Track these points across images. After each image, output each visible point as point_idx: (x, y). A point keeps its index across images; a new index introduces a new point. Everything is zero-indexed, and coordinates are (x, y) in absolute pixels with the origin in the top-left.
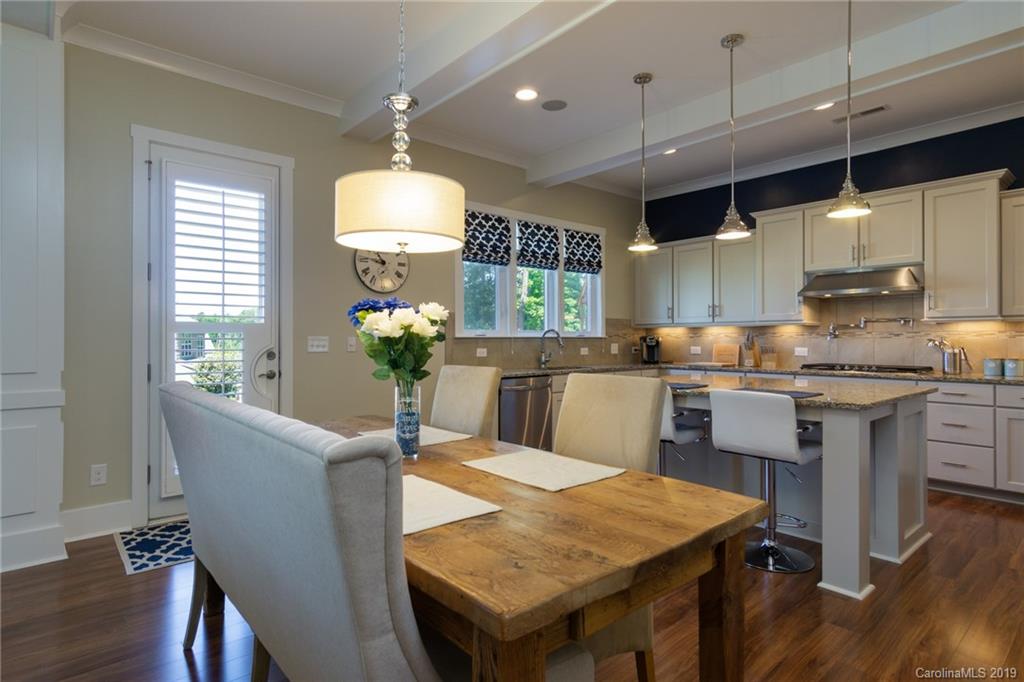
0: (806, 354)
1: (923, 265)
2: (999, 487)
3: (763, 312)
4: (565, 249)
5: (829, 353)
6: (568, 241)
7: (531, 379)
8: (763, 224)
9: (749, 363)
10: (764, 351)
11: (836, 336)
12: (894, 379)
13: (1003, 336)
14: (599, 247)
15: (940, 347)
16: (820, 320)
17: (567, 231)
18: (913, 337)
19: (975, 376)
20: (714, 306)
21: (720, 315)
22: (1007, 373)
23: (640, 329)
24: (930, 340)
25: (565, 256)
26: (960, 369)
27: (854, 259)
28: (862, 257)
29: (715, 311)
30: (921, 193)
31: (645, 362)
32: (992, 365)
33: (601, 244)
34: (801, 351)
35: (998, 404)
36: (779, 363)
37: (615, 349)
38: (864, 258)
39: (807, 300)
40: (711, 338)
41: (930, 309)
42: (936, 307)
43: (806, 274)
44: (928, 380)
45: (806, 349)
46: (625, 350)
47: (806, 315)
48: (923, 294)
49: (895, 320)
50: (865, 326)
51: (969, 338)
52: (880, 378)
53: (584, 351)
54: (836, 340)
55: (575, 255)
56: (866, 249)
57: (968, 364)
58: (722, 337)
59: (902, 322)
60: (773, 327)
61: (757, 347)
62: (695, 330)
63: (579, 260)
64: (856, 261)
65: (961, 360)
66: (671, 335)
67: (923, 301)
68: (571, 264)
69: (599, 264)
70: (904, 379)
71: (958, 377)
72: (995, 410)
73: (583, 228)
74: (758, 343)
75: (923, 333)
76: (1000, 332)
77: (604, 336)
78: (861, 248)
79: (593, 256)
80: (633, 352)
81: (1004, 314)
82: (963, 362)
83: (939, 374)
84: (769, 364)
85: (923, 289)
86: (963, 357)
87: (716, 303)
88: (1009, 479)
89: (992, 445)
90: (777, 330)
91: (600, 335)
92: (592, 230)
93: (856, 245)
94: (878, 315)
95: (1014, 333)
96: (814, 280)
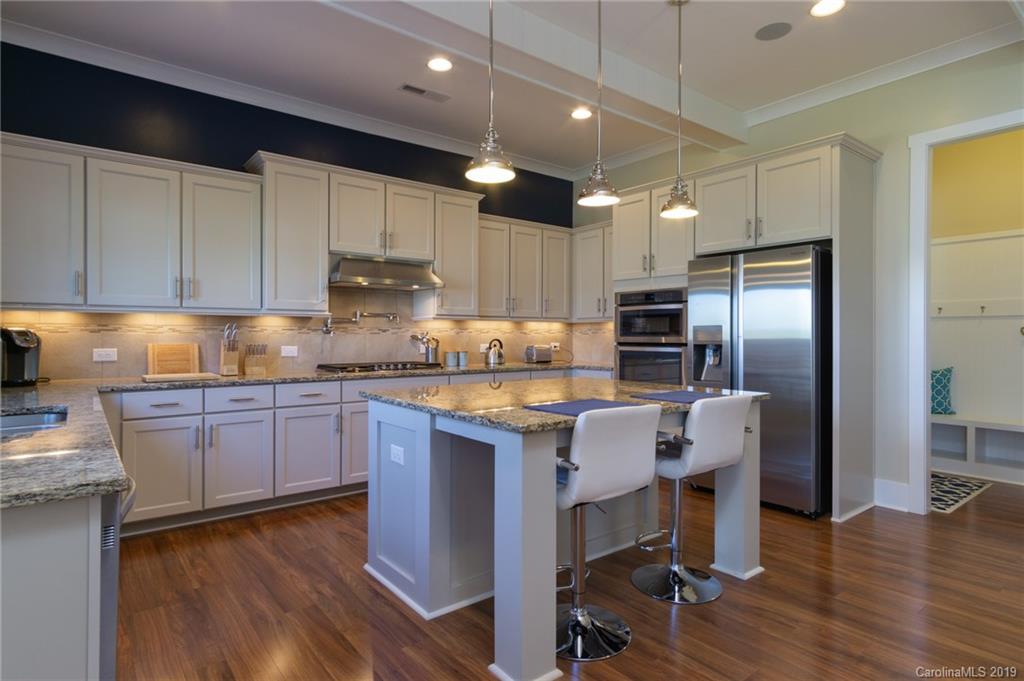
0: (296, 355)
5: (322, 351)
8: (276, 173)
9: (230, 371)
10: (249, 352)
18: (396, 333)
20: (184, 280)
21: (195, 296)
27: (381, 246)
28: (388, 245)
30: (433, 194)
34: (289, 351)
36: (268, 368)
38: (390, 247)
40: (140, 333)
43: (332, 253)
45: (296, 347)
49: (386, 315)
50: (359, 321)
52: (424, 375)
54: (329, 336)
56: (391, 238)
58: (164, 331)
59: (391, 318)
60: (251, 317)
62: (104, 318)
64: (382, 249)
75: (403, 330)
78: (387, 235)
84: (255, 371)
87: (188, 276)
90: (256, 322)
93: (383, 231)
96: (340, 262)
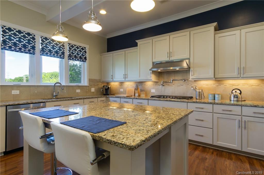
0: (154, 92)
1: (190, 59)
2: (214, 144)
3: (140, 77)
4: (68, 51)
5: (161, 91)
6: (69, 48)
7: (42, 104)
8: (140, 45)
9: (137, 95)
10: (142, 91)
11: (163, 86)
12: (180, 102)
13: (214, 86)
14: (85, 52)
15: (195, 89)
16: (159, 80)
17: (70, 44)
18: (187, 86)
19: (206, 101)
20: (125, 75)
21: (127, 78)
22: (216, 99)
23: (104, 83)
24: (192, 87)
25: (68, 54)
26: (201, 98)
27: (168, 57)
28: (170, 57)
29: (125, 76)
30: (189, 32)
31: (104, 95)
32: (211, 96)
33: (86, 51)
34: (153, 91)
35: (214, 112)
36: (146, 95)
37: (93, 90)
38: (171, 57)
39: (154, 72)
40: (126, 86)
41: (192, 75)
42: (194, 75)
43: (153, 63)
44: (191, 102)
45: (155, 90)
46: (98, 91)
47: (153, 78)
48: (190, 70)
49: (181, 80)
50: (172, 82)
51: (204, 86)
52: (175, 101)
53: (78, 91)
54: (163, 87)
55: (73, 54)
56: (172, 53)
57: (204, 95)
58: (129, 86)
59: (184, 80)
61: (139, 90)
62: (122, 83)
63: (75, 56)
64: (169, 58)
65: (201, 94)
66: (114, 85)
67: (190, 73)
68: (71, 57)
69: (85, 58)
70: (183, 102)
71: (201, 101)
72: (213, 114)
73: (78, 44)
74: (140, 87)
75: (190, 85)
76: (213, 84)
77: (88, 85)
78: (170, 53)
79: (83, 55)
80: (101, 91)
81: (215, 77)
82: (202, 95)
83: (194, 100)
84: (143, 96)
85: (190, 68)
86: (202, 93)
87: (126, 74)
88: (218, 141)
89: (212, 128)
90: (146, 83)
91: (86, 85)
92: (83, 45)
93: (169, 52)
94: (176, 78)
95: (218, 85)
96: (155, 65)
